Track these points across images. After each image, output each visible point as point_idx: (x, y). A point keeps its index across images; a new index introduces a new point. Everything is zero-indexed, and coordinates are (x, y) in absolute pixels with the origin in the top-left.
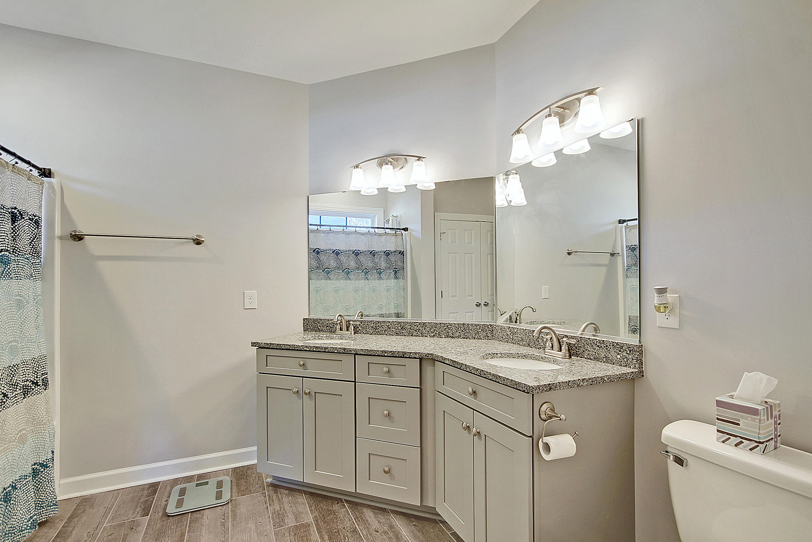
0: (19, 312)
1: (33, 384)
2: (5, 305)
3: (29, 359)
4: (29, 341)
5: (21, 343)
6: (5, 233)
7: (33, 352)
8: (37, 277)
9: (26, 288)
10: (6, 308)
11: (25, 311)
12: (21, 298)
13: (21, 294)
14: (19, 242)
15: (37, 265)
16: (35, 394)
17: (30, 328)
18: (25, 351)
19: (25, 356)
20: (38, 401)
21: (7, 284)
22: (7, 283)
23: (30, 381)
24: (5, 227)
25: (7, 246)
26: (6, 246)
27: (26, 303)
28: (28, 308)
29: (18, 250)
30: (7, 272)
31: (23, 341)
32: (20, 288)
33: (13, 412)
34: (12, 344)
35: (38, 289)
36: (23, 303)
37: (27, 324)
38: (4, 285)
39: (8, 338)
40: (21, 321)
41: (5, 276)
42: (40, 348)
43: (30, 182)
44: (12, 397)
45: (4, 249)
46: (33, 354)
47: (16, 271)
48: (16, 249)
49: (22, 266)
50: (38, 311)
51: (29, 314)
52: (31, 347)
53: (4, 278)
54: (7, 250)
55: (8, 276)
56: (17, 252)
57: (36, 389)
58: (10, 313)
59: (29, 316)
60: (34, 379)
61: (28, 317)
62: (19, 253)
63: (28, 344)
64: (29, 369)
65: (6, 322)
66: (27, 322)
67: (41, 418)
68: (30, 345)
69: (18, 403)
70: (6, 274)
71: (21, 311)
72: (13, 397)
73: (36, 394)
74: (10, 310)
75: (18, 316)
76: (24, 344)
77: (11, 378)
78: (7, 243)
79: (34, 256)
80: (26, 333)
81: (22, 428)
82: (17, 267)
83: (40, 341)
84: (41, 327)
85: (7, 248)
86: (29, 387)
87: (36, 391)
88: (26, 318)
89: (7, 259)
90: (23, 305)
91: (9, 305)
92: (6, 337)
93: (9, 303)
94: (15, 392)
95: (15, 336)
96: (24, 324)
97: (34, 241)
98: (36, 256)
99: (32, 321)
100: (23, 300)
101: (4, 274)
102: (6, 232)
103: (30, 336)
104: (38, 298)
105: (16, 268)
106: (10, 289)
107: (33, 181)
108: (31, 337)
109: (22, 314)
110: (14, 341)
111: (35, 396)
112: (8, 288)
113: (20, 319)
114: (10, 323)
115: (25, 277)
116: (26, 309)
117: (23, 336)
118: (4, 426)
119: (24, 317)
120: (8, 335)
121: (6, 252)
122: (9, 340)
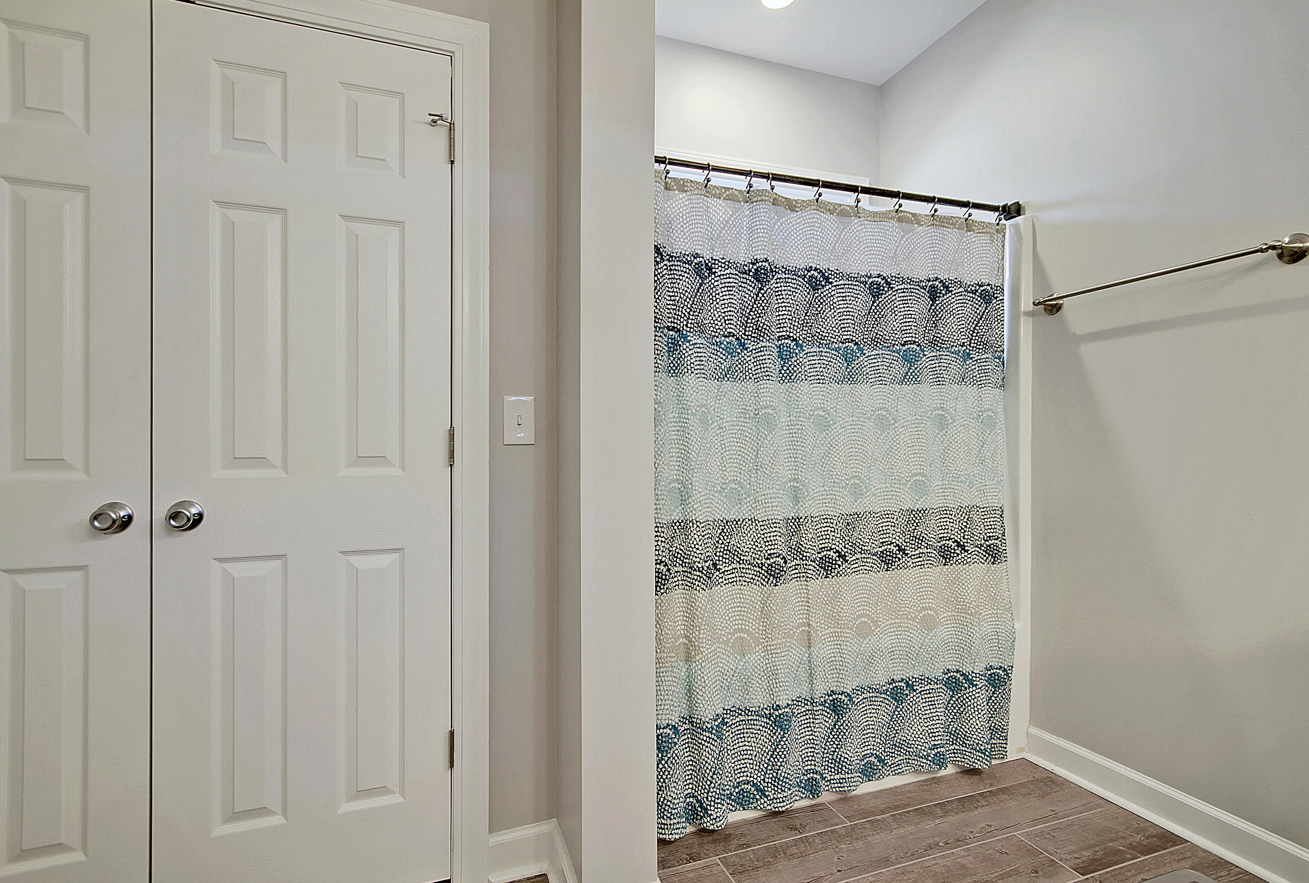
0: (941, 434)
1: (958, 546)
2: (908, 421)
3: (954, 506)
4: (954, 479)
5: (942, 480)
6: (911, 318)
7: (959, 496)
8: (982, 382)
9: (952, 398)
10: (909, 425)
11: (949, 433)
12: (944, 413)
13: (944, 407)
14: (942, 329)
15: (983, 362)
16: (960, 563)
17: (956, 459)
18: (948, 493)
19: (947, 501)
20: (965, 576)
21: (913, 391)
22: (913, 389)
23: (953, 540)
24: (913, 309)
25: (914, 335)
26: (912, 337)
27: (951, 421)
28: (954, 428)
29: (940, 341)
30: (914, 374)
31: (945, 477)
32: (943, 398)
33: (913, 577)
34: (917, 478)
35: (984, 400)
36: (945, 421)
37: (952, 453)
38: (907, 391)
39: (911, 469)
40: (943, 448)
41: (910, 380)
42: (986, 494)
43: (972, 233)
44: (914, 555)
45: (909, 341)
46: (960, 501)
47: (938, 372)
48: (938, 339)
49: (945, 365)
50: (984, 435)
51: (956, 438)
52: (956, 489)
53: (908, 383)
54: (915, 342)
55: (914, 380)
56: (939, 345)
57: (963, 555)
58: (917, 433)
59: (956, 440)
60: (961, 540)
61: (953, 443)
62: (942, 346)
63: (952, 483)
64: (953, 523)
65: (909, 445)
66: (951, 449)
67: (968, 602)
68: (955, 485)
69: (922, 566)
70: (911, 377)
71: (944, 432)
72: (916, 557)
73: (962, 563)
74: (916, 429)
75: (940, 439)
76: (947, 483)
77: (914, 528)
78: (915, 332)
79: (979, 349)
80: (950, 466)
81: (927, 605)
82: (939, 366)
83: (987, 483)
84: (988, 461)
85: (914, 339)
86: (952, 549)
87: (963, 560)
88: (951, 443)
89: (913, 355)
90: (946, 423)
91: (916, 422)
92: (908, 467)
93: (914, 418)
94: (919, 549)
95: (922, 467)
96: (947, 452)
97: (979, 325)
98: (982, 349)
99: (960, 448)
100: (946, 415)
101: (908, 377)
102: (913, 316)
103: (956, 472)
104: (984, 415)
105: (937, 369)
106: (917, 397)
107: (977, 231)
108: (957, 474)
109: (944, 437)
110: (920, 474)
111: (959, 566)
112: (914, 396)
113: (942, 445)
114: (915, 448)
115: (951, 381)
116: (952, 430)
117: (946, 471)
118: (897, 592)
119: (948, 442)
120: (911, 464)
121: (913, 344)
122: (912, 472)
